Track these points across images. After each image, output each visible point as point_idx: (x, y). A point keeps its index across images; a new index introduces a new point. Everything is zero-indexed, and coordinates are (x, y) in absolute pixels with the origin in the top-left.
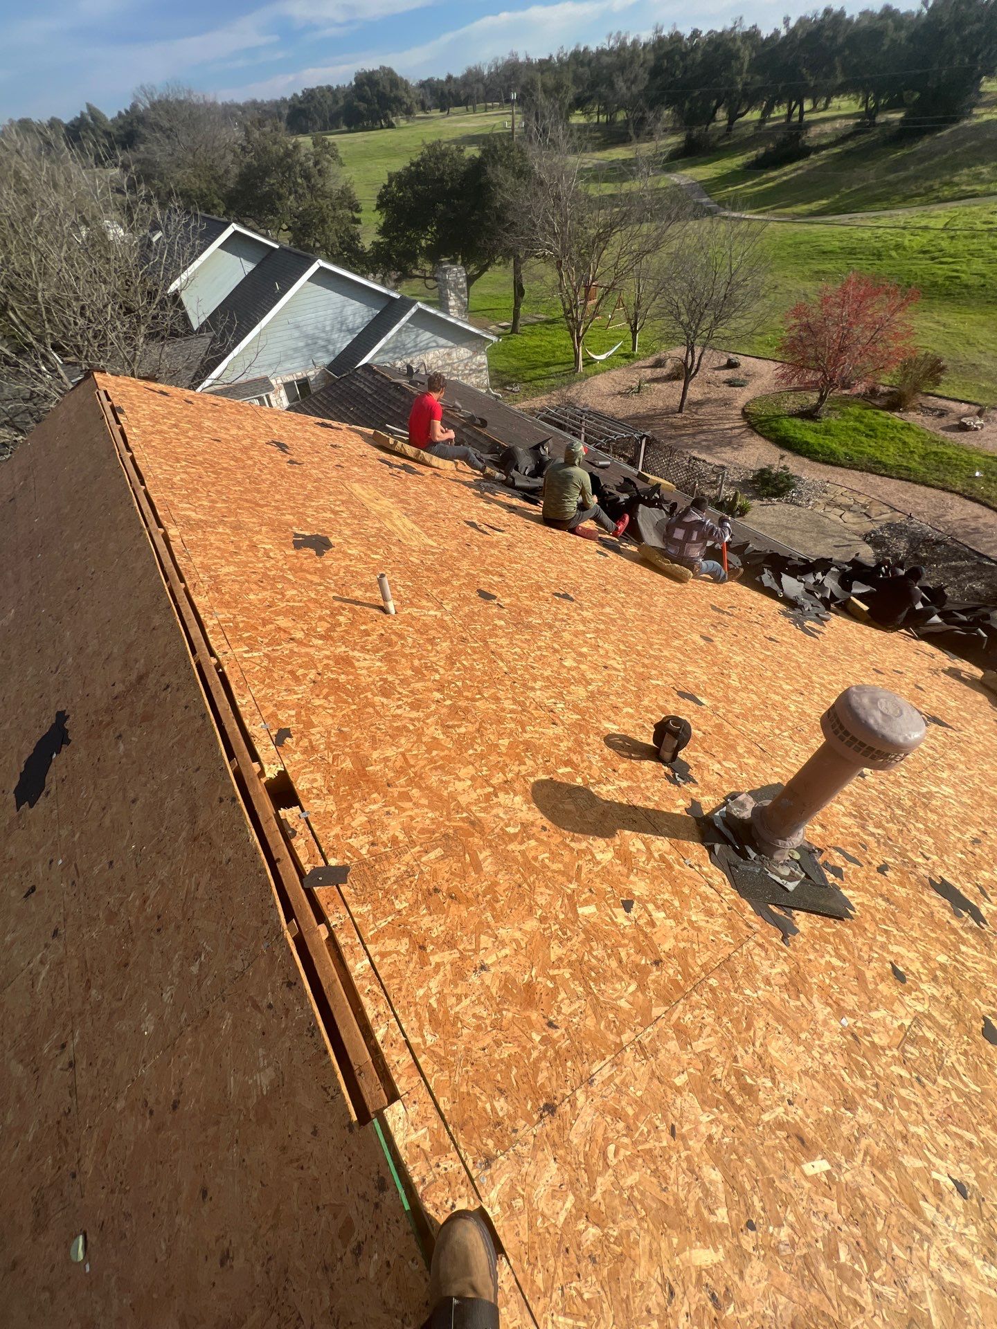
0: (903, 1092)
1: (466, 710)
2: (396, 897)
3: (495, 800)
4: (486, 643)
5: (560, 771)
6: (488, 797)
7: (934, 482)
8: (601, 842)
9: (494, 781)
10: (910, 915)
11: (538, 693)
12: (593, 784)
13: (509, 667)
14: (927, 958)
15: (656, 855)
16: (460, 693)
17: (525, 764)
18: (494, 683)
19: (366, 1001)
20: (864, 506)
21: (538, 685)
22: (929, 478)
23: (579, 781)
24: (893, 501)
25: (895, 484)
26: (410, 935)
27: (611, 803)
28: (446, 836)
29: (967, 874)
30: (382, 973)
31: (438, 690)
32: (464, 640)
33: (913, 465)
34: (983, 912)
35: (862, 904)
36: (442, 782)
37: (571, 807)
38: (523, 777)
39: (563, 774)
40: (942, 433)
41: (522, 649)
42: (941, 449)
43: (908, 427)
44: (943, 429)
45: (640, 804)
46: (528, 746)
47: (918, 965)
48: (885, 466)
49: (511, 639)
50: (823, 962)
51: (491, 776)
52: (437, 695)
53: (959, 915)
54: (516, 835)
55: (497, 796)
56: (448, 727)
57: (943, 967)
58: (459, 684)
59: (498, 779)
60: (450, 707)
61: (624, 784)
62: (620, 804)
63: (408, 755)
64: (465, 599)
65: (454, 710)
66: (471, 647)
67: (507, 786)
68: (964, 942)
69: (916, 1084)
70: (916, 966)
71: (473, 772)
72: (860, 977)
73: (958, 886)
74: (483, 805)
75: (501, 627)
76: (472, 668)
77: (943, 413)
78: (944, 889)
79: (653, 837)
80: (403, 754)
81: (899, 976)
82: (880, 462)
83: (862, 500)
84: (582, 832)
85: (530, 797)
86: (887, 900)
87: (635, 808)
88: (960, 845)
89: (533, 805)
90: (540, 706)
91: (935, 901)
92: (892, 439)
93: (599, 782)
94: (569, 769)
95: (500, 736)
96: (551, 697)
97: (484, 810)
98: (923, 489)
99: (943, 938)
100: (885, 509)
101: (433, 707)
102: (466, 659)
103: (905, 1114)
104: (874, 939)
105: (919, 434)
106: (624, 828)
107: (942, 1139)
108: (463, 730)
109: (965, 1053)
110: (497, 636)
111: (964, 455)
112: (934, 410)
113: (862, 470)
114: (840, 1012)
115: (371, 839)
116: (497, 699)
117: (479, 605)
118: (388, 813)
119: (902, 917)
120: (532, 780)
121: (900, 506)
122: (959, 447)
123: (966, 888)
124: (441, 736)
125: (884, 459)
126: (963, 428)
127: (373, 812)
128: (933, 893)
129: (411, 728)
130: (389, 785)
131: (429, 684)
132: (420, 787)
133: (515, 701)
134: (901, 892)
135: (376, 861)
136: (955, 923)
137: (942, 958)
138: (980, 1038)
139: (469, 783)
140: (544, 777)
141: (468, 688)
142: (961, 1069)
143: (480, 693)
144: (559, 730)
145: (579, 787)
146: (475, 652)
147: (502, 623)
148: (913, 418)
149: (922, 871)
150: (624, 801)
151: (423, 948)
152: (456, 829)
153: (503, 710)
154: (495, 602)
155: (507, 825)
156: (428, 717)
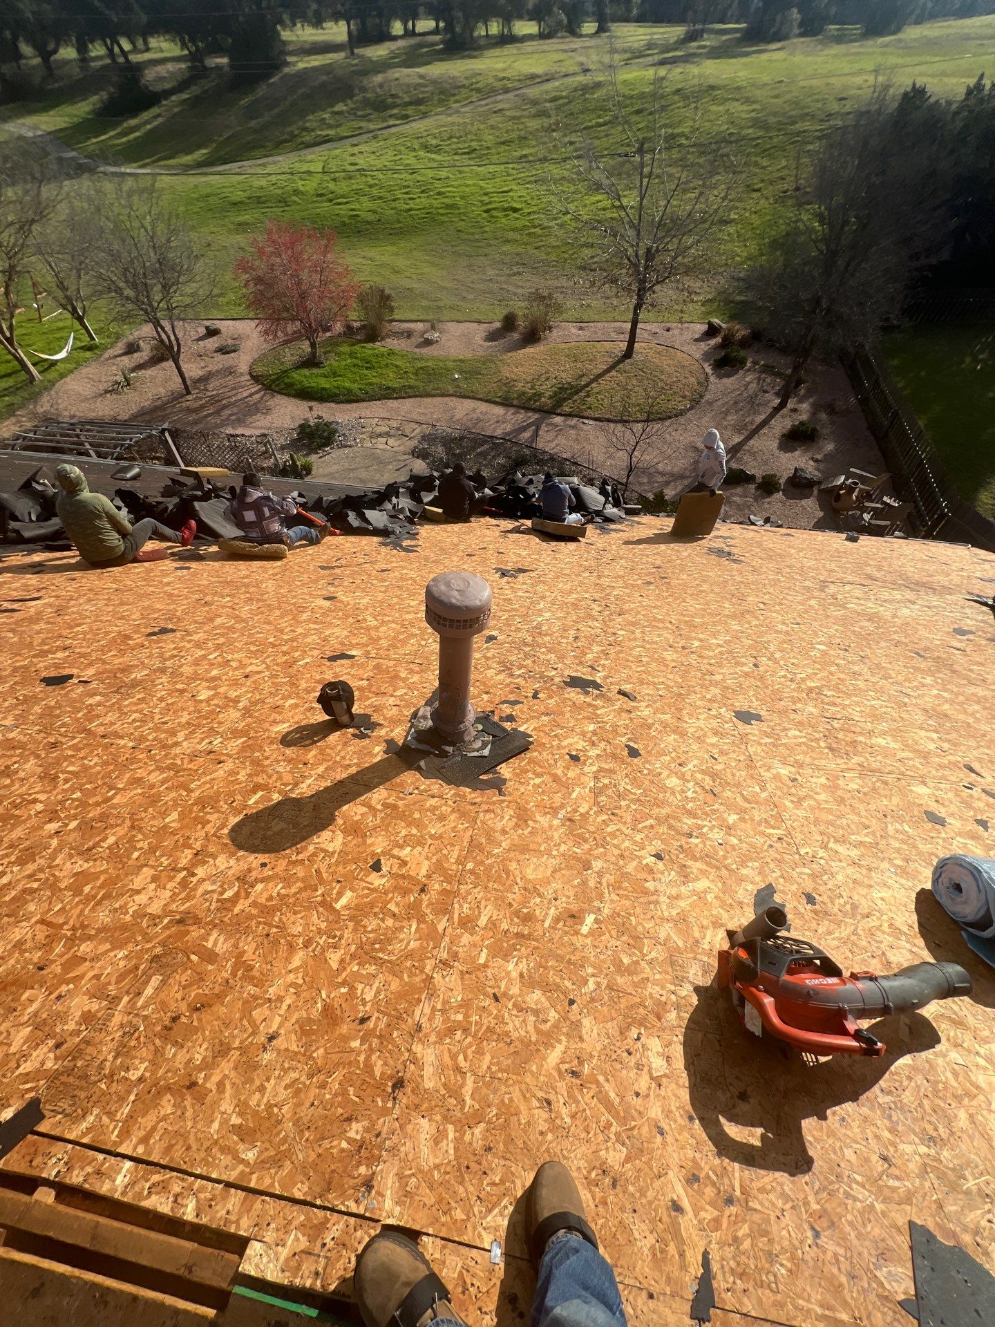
0: (609, 829)
1: (103, 817)
2: (128, 1069)
3: (194, 880)
4: (89, 732)
5: (251, 802)
6: (184, 884)
7: (434, 392)
8: (326, 834)
9: (183, 862)
10: (563, 714)
11: (185, 743)
12: (291, 790)
13: (135, 739)
14: (584, 734)
15: (379, 807)
16: (83, 804)
17: (209, 822)
18: (123, 767)
19: (149, 1203)
20: (398, 429)
21: (180, 737)
22: (429, 389)
23: (276, 797)
24: (415, 417)
25: (408, 403)
26: (168, 1088)
27: (318, 793)
28: (156, 958)
29: (581, 663)
30: (155, 1157)
31: (50, 821)
32: (54, 745)
33: (412, 382)
34: (599, 681)
35: (535, 729)
36: (116, 910)
37: (282, 825)
38: (214, 835)
39: (256, 803)
40: (417, 350)
41: (140, 712)
42: (424, 364)
43: (391, 353)
44: (417, 347)
45: (344, 776)
46: (202, 803)
47: (582, 743)
48: (394, 390)
49: (120, 709)
50: (530, 788)
51: (176, 861)
52: (52, 827)
53: (587, 693)
54: (237, 894)
55: (194, 875)
56: (89, 849)
57: (594, 733)
58: (78, 795)
59: (185, 857)
60: (79, 827)
61: (321, 769)
62: (327, 789)
63: (49, 917)
64: (29, 700)
65: (87, 828)
66: (69, 748)
67: (200, 857)
68: (597, 708)
69: (613, 818)
70: (581, 745)
71: (152, 872)
72: (556, 778)
73: (579, 675)
74: (183, 895)
75: (99, 704)
76: (85, 768)
77: (409, 334)
78: (575, 682)
79: (369, 795)
80: (42, 922)
81: (575, 758)
82: (388, 388)
83: (394, 424)
84: (303, 839)
85: (233, 848)
86: (547, 714)
87: (341, 782)
88: (569, 648)
89: (241, 853)
90: (193, 756)
91: (573, 694)
92: (387, 365)
93: (296, 785)
94: (260, 794)
95: (164, 814)
96: (203, 739)
97: (188, 898)
98: (429, 400)
99: (586, 714)
100: (414, 426)
101: (55, 842)
102: (73, 764)
103: (615, 842)
104: (552, 746)
105: (402, 356)
106: (341, 806)
107: (638, 837)
108: (111, 840)
109: (627, 776)
110: (98, 716)
111: (441, 364)
112: (402, 333)
113: (379, 399)
114: (554, 811)
115: (51, 1043)
116: (138, 781)
117: (54, 696)
118: (59, 997)
119: (559, 719)
120: (226, 831)
121: (421, 419)
122: (433, 358)
123: (583, 673)
124: (86, 865)
125: (390, 385)
126: (428, 343)
127: (36, 1015)
128: (569, 689)
129: (35, 885)
130: (41, 969)
131: (33, 821)
132: (90, 938)
133: (160, 769)
134: (552, 702)
135: (74, 1059)
136: (588, 700)
137: (592, 727)
138: (629, 760)
139: (153, 886)
140: (237, 819)
141: (92, 793)
142: (629, 787)
143: (111, 788)
144: (229, 765)
145: (279, 803)
146: (79, 750)
147: (98, 698)
148: (393, 343)
149: (557, 680)
150: (329, 783)
151: (193, 1084)
152: (163, 944)
153: (152, 787)
154: (75, 681)
155: (222, 893)
156: (53, 857)
